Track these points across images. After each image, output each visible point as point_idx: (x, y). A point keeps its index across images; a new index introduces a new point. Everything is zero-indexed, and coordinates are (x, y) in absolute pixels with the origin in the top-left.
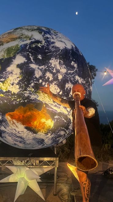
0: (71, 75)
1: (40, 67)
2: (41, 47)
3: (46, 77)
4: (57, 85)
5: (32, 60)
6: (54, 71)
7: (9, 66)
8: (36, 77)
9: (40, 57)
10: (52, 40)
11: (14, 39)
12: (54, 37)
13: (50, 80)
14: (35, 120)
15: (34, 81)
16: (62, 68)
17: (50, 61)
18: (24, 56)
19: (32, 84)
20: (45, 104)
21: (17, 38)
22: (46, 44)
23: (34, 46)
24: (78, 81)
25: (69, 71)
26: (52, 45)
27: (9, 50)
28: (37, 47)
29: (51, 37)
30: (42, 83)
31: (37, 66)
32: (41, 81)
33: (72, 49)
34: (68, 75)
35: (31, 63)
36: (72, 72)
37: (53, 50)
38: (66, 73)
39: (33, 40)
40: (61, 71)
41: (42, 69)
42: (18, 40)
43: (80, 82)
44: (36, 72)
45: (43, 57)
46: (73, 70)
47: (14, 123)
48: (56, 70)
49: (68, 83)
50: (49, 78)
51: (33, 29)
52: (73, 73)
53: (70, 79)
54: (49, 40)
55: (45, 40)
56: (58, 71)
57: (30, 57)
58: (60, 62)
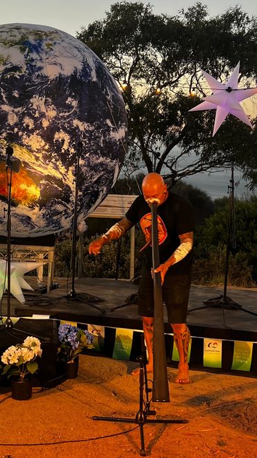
0: (65, 119)
1: (16, 110)
2: (18, 77)
3: (24, 125)
4: (40, 135)
5: (4, 99)
6: (37, 115)
8: (9, 124)
9: (16, 94)
10: (39, 64)
12: (44, 56)
13: (30, 128)
15: (6, 129)
16: (49, 110)
17: (31, 100)
19: (4, 135)
20: (24, 162)
22: (27, 71)
23: (9, 76)
24: (77, 127)
25: (61, 114)
26: (37, 73)
28: (13, 77)
30: (18, 133)
31: (12, 108)
32: (16, 130)
33: (73, 77)
34: (59, 119)
35: (3, 103)
36: (67, 114)
37: (37, 81)
38: (55, 118)
39: (9, 66)
40: (47, 114)
41: (19, 112)
43: (82, 128)
44: (9, 117)
45: (20, 95)
46: (69, 112)
48: (39, 113)
49: (59, 131)
50: (28, 126)
52: (68, 117)
53: (62, 126)
54: (34, 64)
55: (27, 64)
56: (43, 115)
57: (2, 94)
58: (46, 101)
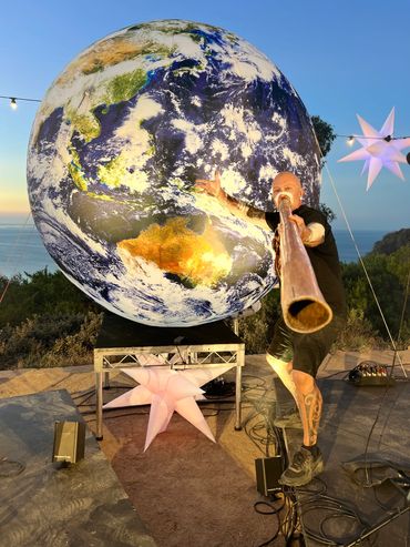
0: (273, 145)
1: (199, 128)
2: (198, 76)
3: (214, 153)
4: (240, 170)
5: (178, 110)
6: (233, 137)
7: (120, 124)
8: (188, 153)
9: (196, 101)
10: (225, 60)
11: (130, 56)
12: (231, 51)
13: (223, 159)
14: (189, 255)
15: (183, 160)
16: (250, 129)
17: (222, 112)
18: (158, 99)
19: (180, 171)
20: (213, 217)
21: (137, 53)
22: (210, 68)
23: (181, 74)
24: (288, 161)
25: (268, 138)
26: (225, 72)
27: (118, 84)
28: (187, 75)
29: (223, 52)
30: (202, 167)
31: (191, 125)
32: (200, 162)
33: (274, 83)
34: (265, 145)
35: (176, 116)
36: (275, 138)
37: (228, 83)
38: (260, 142)
39: (179, 59)
40: (247, 136)
41: (204, 131)
42: (142, 58)
43: (293, 163)
44: (188, 141)
45: (204, 103)
46: (277, 135)
47: (138, 265)
48: (237, 134)
49: (265, 165)
50: (219, 155)
51: (177, 29)
52: (277, 142)
53: (270, 156)
54: (217, 58)
55: (207, 57)
56: (242, 137)
57: (173, 101)
58: (245, 114)
